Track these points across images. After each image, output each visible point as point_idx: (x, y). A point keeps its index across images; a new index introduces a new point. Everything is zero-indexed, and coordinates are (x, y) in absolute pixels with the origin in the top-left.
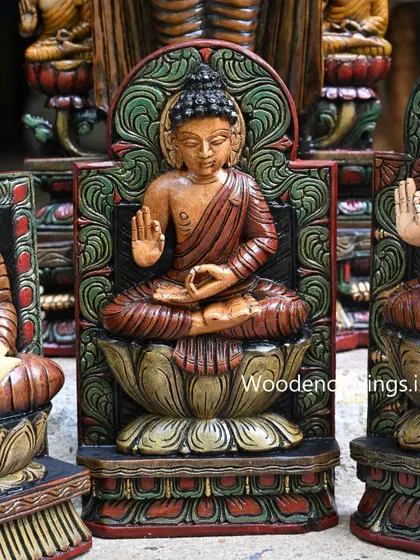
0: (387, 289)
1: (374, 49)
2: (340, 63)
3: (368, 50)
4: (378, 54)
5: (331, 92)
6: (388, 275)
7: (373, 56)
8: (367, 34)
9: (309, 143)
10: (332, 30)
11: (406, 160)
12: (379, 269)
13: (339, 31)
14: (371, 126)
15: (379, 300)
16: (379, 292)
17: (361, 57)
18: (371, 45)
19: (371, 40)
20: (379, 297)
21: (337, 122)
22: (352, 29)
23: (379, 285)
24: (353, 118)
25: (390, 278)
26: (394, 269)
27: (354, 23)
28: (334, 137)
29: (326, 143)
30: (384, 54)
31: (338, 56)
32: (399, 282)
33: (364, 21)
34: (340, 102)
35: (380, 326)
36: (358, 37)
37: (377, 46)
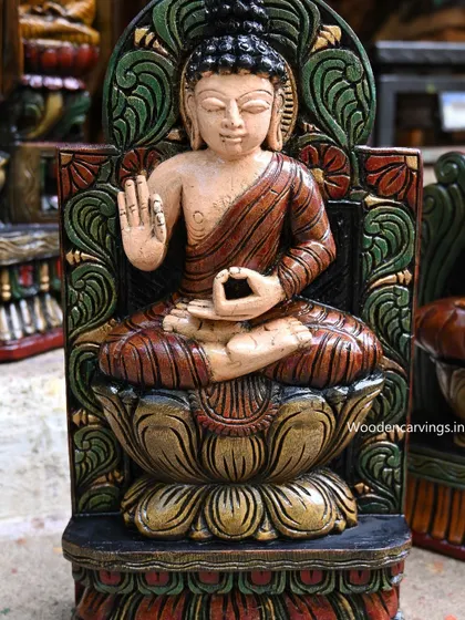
0: (89, 330)
1: (79, 37)
2: (43, 50)
3: (72, 37)
4: (84, 42)
5: (36, 80)
6: (90, 311)
7: (79, 44)
8: (72, 19)
9: (14, 134)
10: (33, 13)
11: (110, 153)
12: (76, 304)
13: (42, 15)
14: (81, 119)
15: (79, 344)
16: (78, 334)
17: (67, 44)
18: (76, 32)
19: (76, 26)
20: (79, 340)
21: (44, 113)
22: (56, 14)
23: (79, 324)
24: (60, 110)
25: (93, 315)
26: (97, 302)
27: (57, 7)
28: (41, 128)
29: (33, 135)
30: (90, 43)
31: (41, 42)
32: (108, 320)
33: (68, 7)
34: (45, 91)
35: (83, 378)
36: (63, 22)
37: (83, 34)
